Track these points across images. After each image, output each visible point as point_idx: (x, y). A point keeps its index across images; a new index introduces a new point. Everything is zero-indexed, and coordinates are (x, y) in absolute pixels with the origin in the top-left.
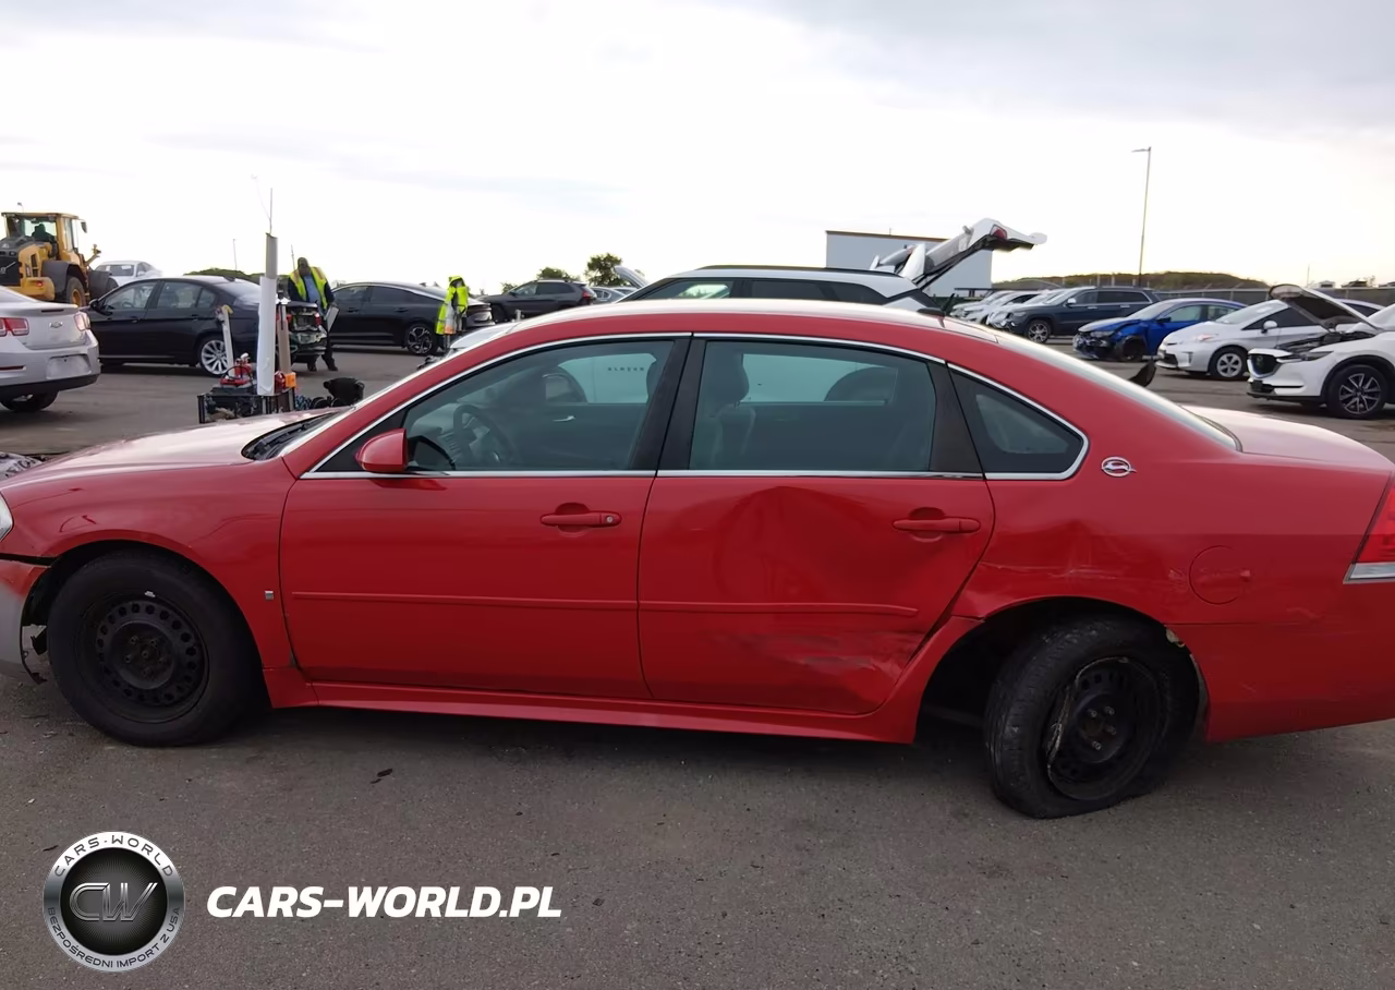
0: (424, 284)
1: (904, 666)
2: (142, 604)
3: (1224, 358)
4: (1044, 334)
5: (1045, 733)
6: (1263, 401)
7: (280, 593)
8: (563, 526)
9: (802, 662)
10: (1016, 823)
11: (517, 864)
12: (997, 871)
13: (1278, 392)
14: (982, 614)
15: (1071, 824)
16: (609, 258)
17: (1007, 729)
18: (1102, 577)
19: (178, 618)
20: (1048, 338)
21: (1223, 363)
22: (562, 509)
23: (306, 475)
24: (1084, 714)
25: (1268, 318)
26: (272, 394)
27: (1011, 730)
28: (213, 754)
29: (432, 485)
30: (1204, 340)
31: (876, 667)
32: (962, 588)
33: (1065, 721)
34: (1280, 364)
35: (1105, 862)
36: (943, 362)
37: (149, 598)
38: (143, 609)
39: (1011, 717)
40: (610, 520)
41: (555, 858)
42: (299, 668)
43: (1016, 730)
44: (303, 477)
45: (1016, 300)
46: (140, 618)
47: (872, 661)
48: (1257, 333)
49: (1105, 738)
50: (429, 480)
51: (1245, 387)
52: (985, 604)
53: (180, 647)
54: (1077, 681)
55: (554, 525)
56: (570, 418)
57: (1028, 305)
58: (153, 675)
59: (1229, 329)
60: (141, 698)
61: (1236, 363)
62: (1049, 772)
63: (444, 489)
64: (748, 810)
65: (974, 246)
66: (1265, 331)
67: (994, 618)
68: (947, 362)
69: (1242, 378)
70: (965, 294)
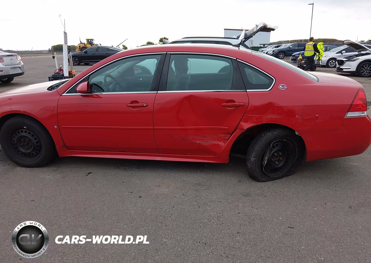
0: (112, 46)
1: (225, 143)
2: (24, 130)
3: (331, 61)
4: (283, 56)
5: (262, 159)
6: (340, 73)
7: (58, 126)
8: (133, 107)
9: (198, 142)
10: (255, 183)
11: (121, 195)
12: (247, 195)
13: (344, 70)
14: (245, 128)
15: (269, 183)
16: (165, 38)
17: (252, 159)
18: (278, 117)
19: (33, 134)
20: (284, 57)
21: (330, 63)
22: (132, 102)
23: (63, 95)
24: (273, 154)
25: (343, 50)
26: (68, 76)
27: (253, 159)
28: (45, 169)
29: (98, 97)
30: (325, 56)
31: (218, 144)
32: (240, 121)
33: (268, 157)
34: (345, 62)
35: (277, 193)
36: (236, 59)
37: (25, 128)
38: (24, 132)
39: (253, 156)
40: (145, 105)
41: (131, 194)
42: (65, 146)
43: (254, 159)
44: (62, 95)
45: (276, 47)
46: (24, 134)
47: (217, 142)
48: (340, 54)
49: (279, 161)
50: (97, 95)
51: (335, 69)
52: (246, 126)
53: (34, 141)
54: (271, 146)
55: (130, 107)
56: (141, 79)
57: (279, 48)
58: (28, 149)
59: (332, 54)
60: (25, 155)
61: (334, 63)
62: (263, 170)
63: (102, 97)
64: (184, 181)
65: (258, 30)
66: (342, 54)
67: (249, 129)
68: (237, 59)
69: (335, 67)
70: (262, 46)
